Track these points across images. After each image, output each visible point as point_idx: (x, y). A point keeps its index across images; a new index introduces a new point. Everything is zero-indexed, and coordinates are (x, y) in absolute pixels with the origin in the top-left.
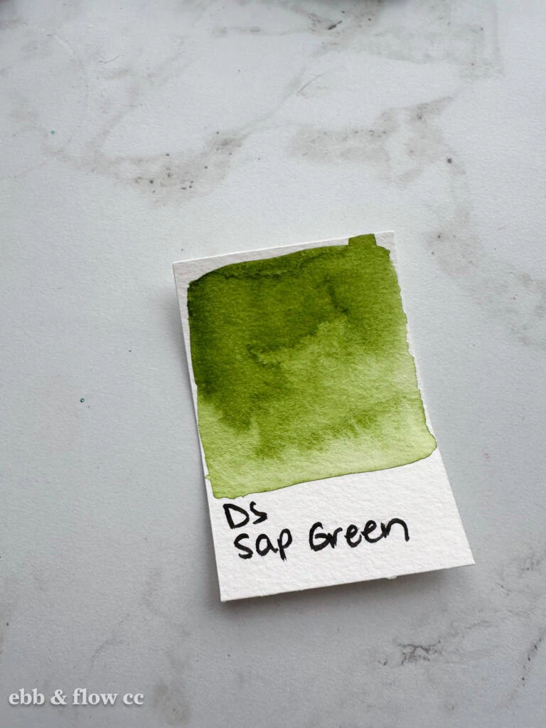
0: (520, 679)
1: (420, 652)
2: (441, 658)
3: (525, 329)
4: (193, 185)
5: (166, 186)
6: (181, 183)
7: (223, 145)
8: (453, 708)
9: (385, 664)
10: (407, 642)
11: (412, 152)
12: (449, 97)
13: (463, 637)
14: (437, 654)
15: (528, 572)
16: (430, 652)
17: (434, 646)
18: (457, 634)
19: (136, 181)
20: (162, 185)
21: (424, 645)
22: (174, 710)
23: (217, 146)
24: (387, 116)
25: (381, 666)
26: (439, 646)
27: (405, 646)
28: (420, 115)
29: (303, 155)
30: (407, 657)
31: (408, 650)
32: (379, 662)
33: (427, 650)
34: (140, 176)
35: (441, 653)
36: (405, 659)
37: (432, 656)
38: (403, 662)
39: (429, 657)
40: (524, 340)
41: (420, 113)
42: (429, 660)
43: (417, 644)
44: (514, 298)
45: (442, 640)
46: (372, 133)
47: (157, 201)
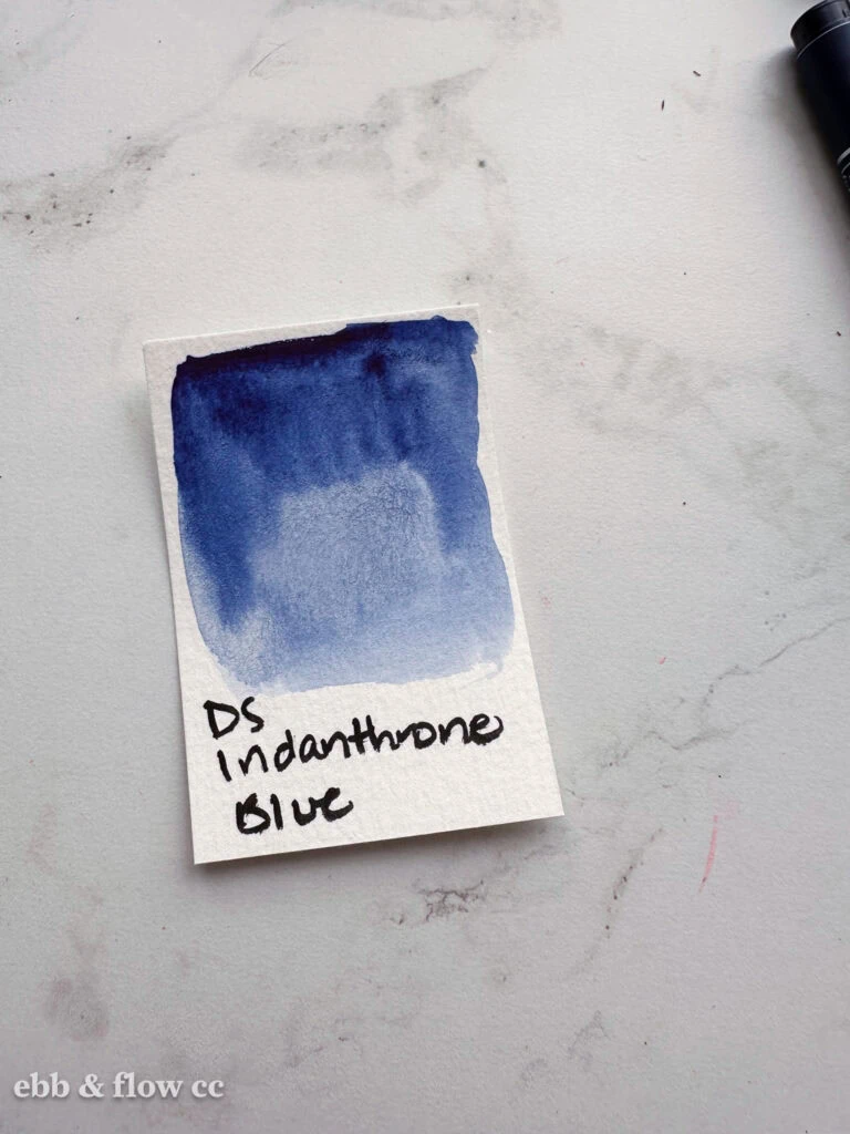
0: (603, 928)
1: (453, 900)
2: (485, 906)
3: (599, 408)
4: (93, 218)
5: (49, 223)
6: (74, 217)
7: (136, 155)
8: (505, 979)
9: (401, 922)
10: (432, 886)
11: (425, 153)
12: (480, 70)
13: (517, 873)
14: (478, 901)
15: (611, 769)
16: (469, 899)
17: (473, 889)
18: (507, 869)
19: (4, 218)
20: (45, 221)
21: (459, 888)
22: (82, 1017)
23: (127, 159)
24: (385, 101)
25: (395, 925)
26: (482, 889)
27: (431, 893)
28: (436, 97)
29: (261, 166)
30: (434, 910)
31: (435, 899)
32: (392, 919)
33: (463, 897)
34: (9, 208)
35: (483, 899)
36: (432, 912)
37: (470, 904)
38: (428, 917)
39: (467, 906)
40: (599, 427)
41: (437, 95)
42: (467, 911)
43: (449, 888)
44: (582, 364)
45: (484, 879)
46: (363, 128)
47: (38, 246)
